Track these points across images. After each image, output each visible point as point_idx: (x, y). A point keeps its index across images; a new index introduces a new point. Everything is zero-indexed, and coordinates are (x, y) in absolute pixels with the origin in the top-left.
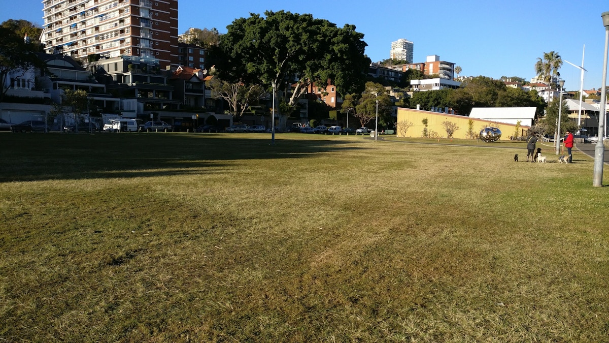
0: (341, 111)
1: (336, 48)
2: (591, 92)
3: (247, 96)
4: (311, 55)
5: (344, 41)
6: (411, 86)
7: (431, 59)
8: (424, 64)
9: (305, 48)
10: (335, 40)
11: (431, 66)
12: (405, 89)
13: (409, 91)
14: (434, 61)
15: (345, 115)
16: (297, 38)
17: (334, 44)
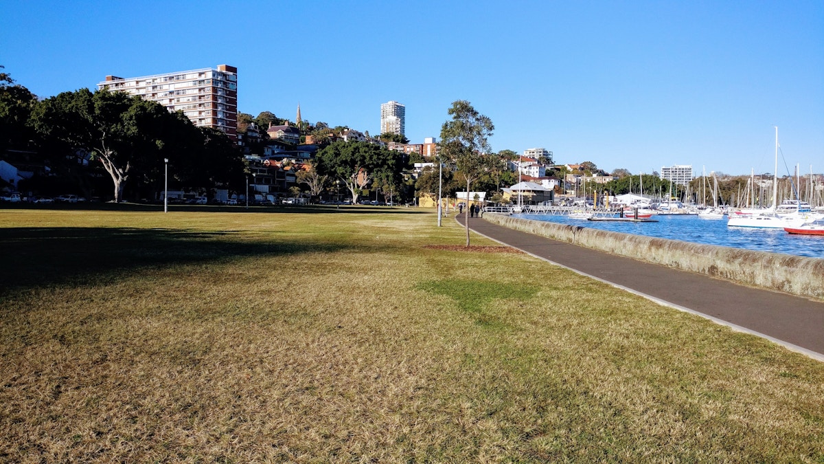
0: (372, 190)
1: (390, 162)
2: (574, 167)
3: (322, 182)
4: (377, 165)
5: (393, 159)
6: (415, 168)
7: (429, 141)
8: (422, 145)
9: (375, 163)
10: (389, 158)
11: (429, 147)
12: (411, 171)
13: (414, 173)
14: (431, 142)
15: (374, 192)
16: (371, 158)
17: (388, 160)
